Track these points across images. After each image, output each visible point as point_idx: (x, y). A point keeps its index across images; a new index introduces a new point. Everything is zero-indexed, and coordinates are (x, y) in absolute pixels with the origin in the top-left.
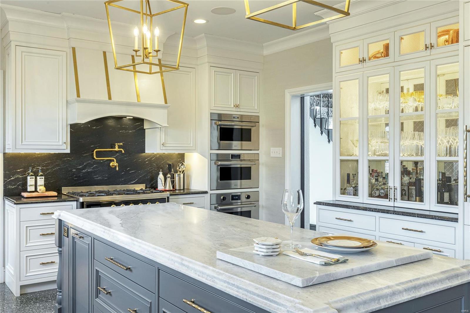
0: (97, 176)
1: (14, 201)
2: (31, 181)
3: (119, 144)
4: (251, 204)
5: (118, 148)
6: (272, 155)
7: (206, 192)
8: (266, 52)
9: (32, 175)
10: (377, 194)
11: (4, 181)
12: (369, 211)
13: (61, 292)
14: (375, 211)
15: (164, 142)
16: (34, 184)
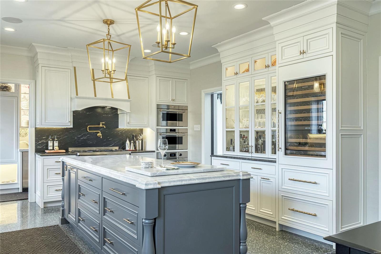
0: (90, 141)
1: (41, 154)
2: (50, 144)
3: (102, 123)
4: (183, 159)
5: (102, 125)
6: (195, 129)
7: (154, 152)
8: (191, 67)
9: (51, 140)
10: (244, 150)
11: (36, 144)
12: (236, 159)
13: (63, 201)
14: (239, 159)
15: (129, 121)
16: (52, 145)
